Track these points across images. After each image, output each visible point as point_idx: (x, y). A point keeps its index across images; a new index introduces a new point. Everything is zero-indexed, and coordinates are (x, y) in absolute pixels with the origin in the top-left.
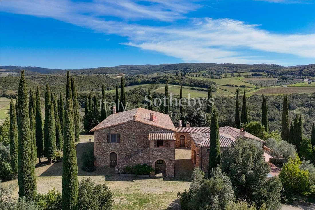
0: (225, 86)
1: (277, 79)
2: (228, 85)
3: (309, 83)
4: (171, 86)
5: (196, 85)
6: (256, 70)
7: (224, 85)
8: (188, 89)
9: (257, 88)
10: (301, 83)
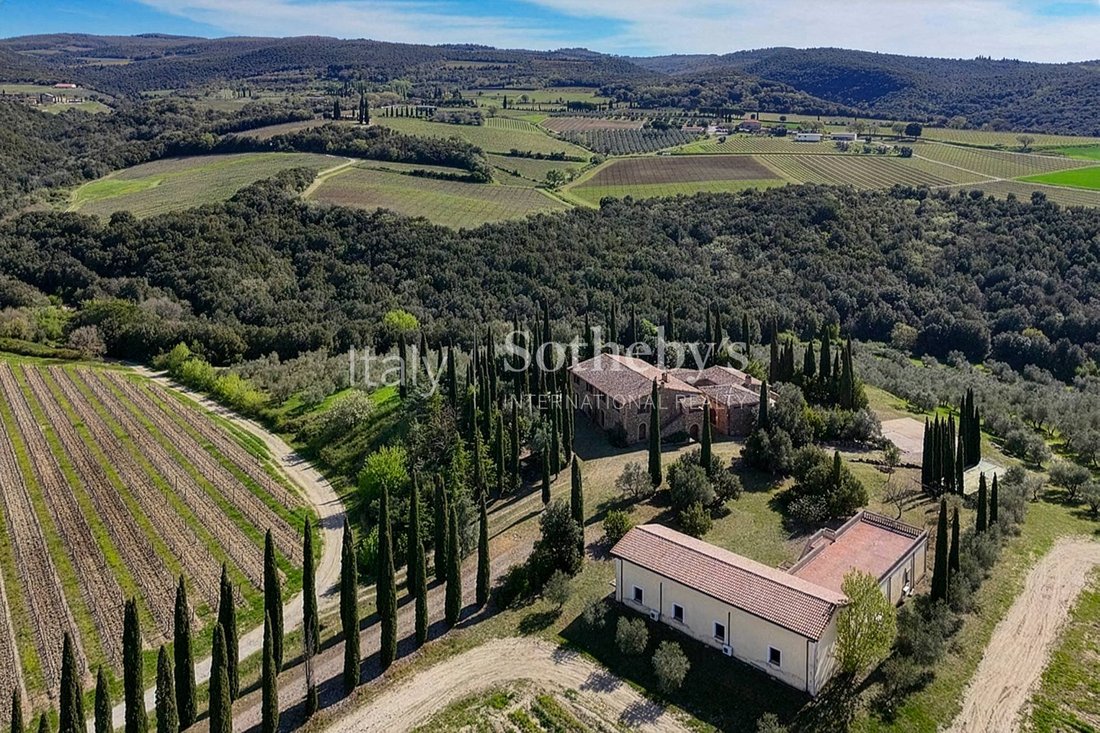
0: (508, 155)
1: (639, 125)
2: (514, 154)
3: (722, 141)
4: (345, 162)
5: (422, 159)
6: (569, 81)
7: (504, 154)
8: (404, 173)
9: (596, 162)
10: (702, 143)
